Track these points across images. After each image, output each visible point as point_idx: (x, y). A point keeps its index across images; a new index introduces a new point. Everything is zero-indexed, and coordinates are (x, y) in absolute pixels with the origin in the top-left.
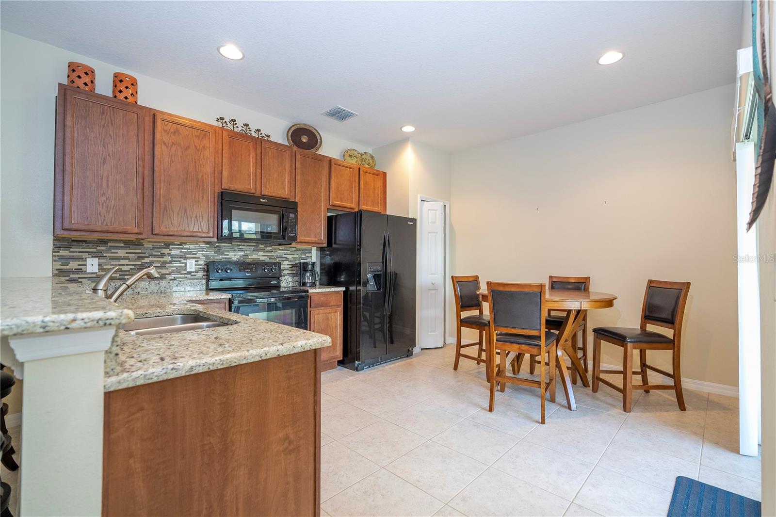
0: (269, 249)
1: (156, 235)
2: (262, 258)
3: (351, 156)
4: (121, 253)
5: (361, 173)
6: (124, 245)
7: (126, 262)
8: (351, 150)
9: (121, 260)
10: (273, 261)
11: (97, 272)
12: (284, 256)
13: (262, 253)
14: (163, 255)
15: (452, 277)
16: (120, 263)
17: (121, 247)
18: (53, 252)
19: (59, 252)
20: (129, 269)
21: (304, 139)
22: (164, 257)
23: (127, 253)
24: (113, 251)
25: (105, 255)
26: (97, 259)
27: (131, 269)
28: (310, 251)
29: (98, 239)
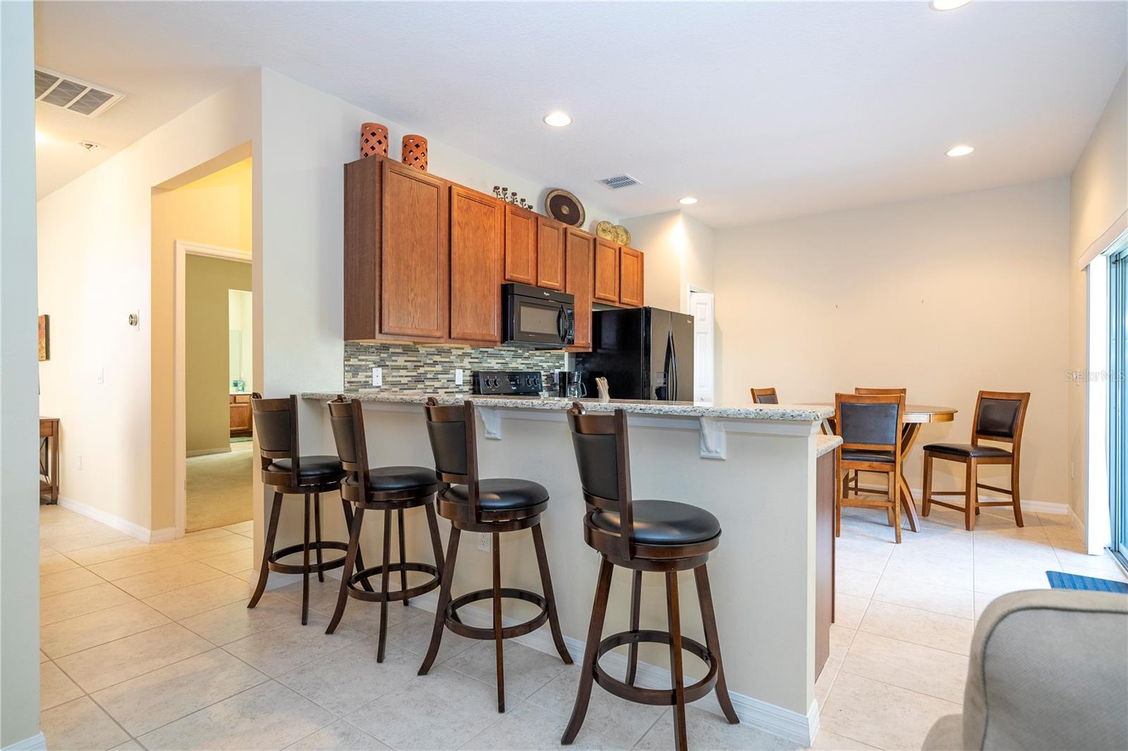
0: (527, 354)
1: (454, 339)
2: (521, 367)
3: (604, 231)
4: (401, 361)
5: (622, 254)
6: (404, 350)
7: (403, 372)
8: (604, 222)
9: (401, 371)
10: (530, 370)
11: (381, 385)
12: (540, 364)
13: (520, 361)
14: (436, 363)
15: (752, 390)
16: (400, 374)
17: (401, 353)
18: (345, 360)
19: (349, 360)
20: (406, 382)
21: (565, 210)
22: (437, 366)
23: (406, 361)
24: (393, 358)
25: (387, 363)
26: (381, 369)
27: (409, 381)
28: (562, 358)
29: (382, 344)
